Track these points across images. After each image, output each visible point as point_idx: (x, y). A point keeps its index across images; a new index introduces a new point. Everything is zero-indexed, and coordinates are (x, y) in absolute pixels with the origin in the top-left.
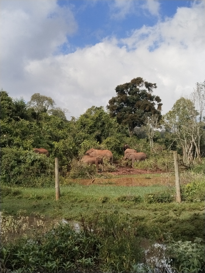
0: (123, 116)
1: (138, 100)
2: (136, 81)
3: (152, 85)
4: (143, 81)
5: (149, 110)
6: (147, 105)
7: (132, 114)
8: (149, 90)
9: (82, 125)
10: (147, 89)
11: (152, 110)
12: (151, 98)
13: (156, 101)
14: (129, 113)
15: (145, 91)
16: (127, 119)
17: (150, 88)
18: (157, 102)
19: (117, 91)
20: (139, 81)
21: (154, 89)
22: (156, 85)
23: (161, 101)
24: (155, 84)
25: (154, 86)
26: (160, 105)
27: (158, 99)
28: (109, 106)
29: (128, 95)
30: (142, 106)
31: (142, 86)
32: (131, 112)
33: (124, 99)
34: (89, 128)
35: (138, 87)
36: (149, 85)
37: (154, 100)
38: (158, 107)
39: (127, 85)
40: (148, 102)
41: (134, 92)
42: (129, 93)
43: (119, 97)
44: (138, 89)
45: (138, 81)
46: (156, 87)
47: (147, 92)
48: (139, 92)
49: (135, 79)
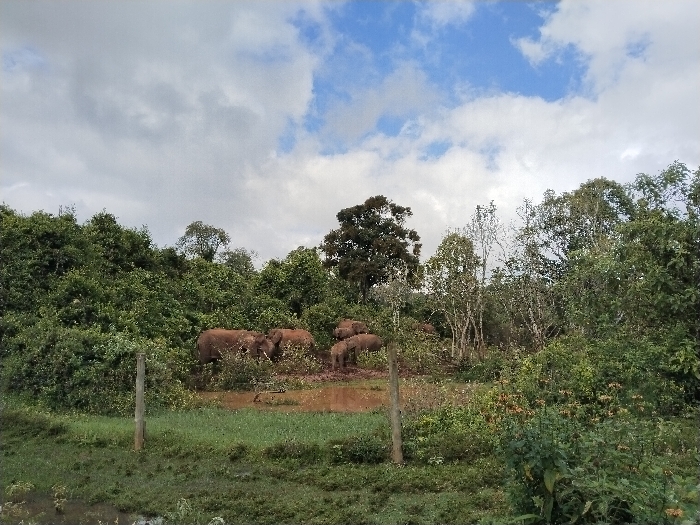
0: (350, 265)
1: (378, 236)
2: (374, 201)
4: (387, 203)
6: (393, 245)
7: (367, 261)
8: (398, 218)
9: (266, 280)
10: (394, 218)
11: (403, 254)
12: (402, 234)
13: (411, 238)
14: (362, 260)
15: (390, 220)
16: (356, 271)
17: (399, 215)
18: (412, 241)
19: (340, 220)
20: (381, 201)
21: (406, 218)
22: (411, 210)
23: (419, 240)
24: (408, 209)
25: (406, 212)
26: (417, 248)
27: (414, 236)
28: (324, 246)
29: (360, 227)
31: (386, 211)
32: (364, 258)
33: (352, 234)
34: (280, 286)
36: (397, 211)
37: (408, 237)
38: (414, 250)
39: (358, 210)
40: (395, 240)
41: (372, 223)
42: (363, 224)
43: (342, 230)
44: (378, 217)
45: (378, 202)
46: (410, 214)
47: (394, 222)
48: (380, 221)
49: (372, 199)
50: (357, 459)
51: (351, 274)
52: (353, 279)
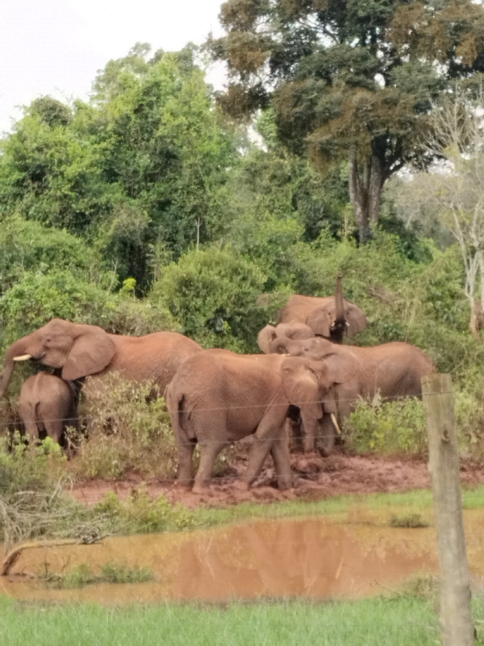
0: (313, 103)
5: (480, 64)
6: (461, 28)
9: (25, 168)
14: (353, 84)
16: (335, 125)
28: (220, 41)
30: (433, 38)
32: (362, 77)
34: (72, 189)
51: (316, 137)
52: (326, 153)
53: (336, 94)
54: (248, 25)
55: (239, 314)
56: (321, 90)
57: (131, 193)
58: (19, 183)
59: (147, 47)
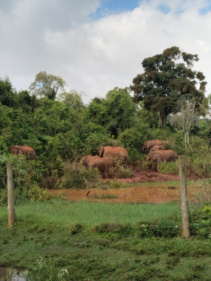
0: (152, 100)
1: (173, 77)
2: (170, 51)
3: (193, 57)
4: (179, 52)
5: (188, 92)
6: (184, 84)
7: (165, 96)
8: (188, 63)
9: (92, 112)
10: (185, 63)
11: (192, 90)
12: (191, 75)
13: (198, 78)
14: (161, 96)
15: (182, 65)
16: (157, 104)
17: (189, 60)
18: (199, 80)
19: (144, 66)
20: (175, 51)
21: (194, 62)
22: (198, 57)
23: (204, 79)
24: (196, 56)
25: (194, 58)
26: (203, 85)
27: (200, 76)
28: (133, 86)
29: (159, 71)
30: (178, 86)
31: (179, 58)
32: (163, 94)
33: (153, 77)
34: (101, 117)
35: (173, 60)
36: (187, 57)
37: (196, 77)
38: (201, 87)
39: (158, 58)
40: (186, 80)
41: (168, 67)
42: (161, 69)
43: (146, 73)
44: (173, 63)
46: (197, 60)
47: (185, 66)
48: (174, 66)
49: (168, 49)
50: (157, 234)
51: (153, 107)
52: (155, 110)
53: (157, 98)
54: (139, 83)
55: (136, 143)
56: (154, 97)
57: (114, 117)
58: (91, 115)
59: (117, 88)
